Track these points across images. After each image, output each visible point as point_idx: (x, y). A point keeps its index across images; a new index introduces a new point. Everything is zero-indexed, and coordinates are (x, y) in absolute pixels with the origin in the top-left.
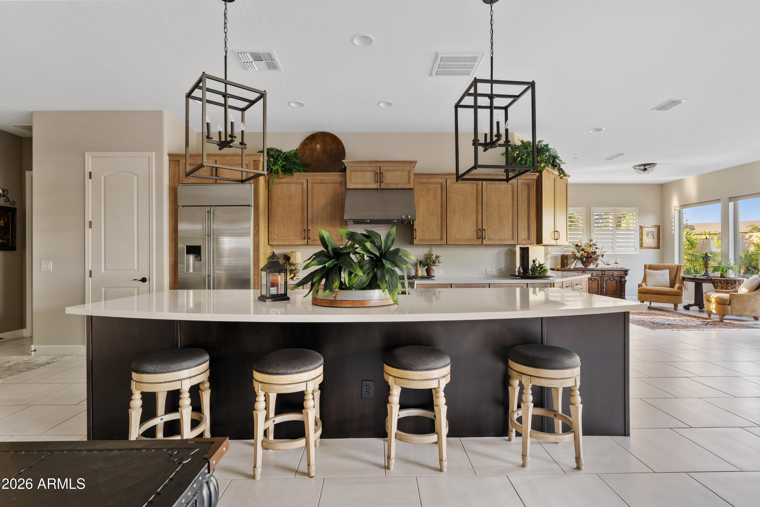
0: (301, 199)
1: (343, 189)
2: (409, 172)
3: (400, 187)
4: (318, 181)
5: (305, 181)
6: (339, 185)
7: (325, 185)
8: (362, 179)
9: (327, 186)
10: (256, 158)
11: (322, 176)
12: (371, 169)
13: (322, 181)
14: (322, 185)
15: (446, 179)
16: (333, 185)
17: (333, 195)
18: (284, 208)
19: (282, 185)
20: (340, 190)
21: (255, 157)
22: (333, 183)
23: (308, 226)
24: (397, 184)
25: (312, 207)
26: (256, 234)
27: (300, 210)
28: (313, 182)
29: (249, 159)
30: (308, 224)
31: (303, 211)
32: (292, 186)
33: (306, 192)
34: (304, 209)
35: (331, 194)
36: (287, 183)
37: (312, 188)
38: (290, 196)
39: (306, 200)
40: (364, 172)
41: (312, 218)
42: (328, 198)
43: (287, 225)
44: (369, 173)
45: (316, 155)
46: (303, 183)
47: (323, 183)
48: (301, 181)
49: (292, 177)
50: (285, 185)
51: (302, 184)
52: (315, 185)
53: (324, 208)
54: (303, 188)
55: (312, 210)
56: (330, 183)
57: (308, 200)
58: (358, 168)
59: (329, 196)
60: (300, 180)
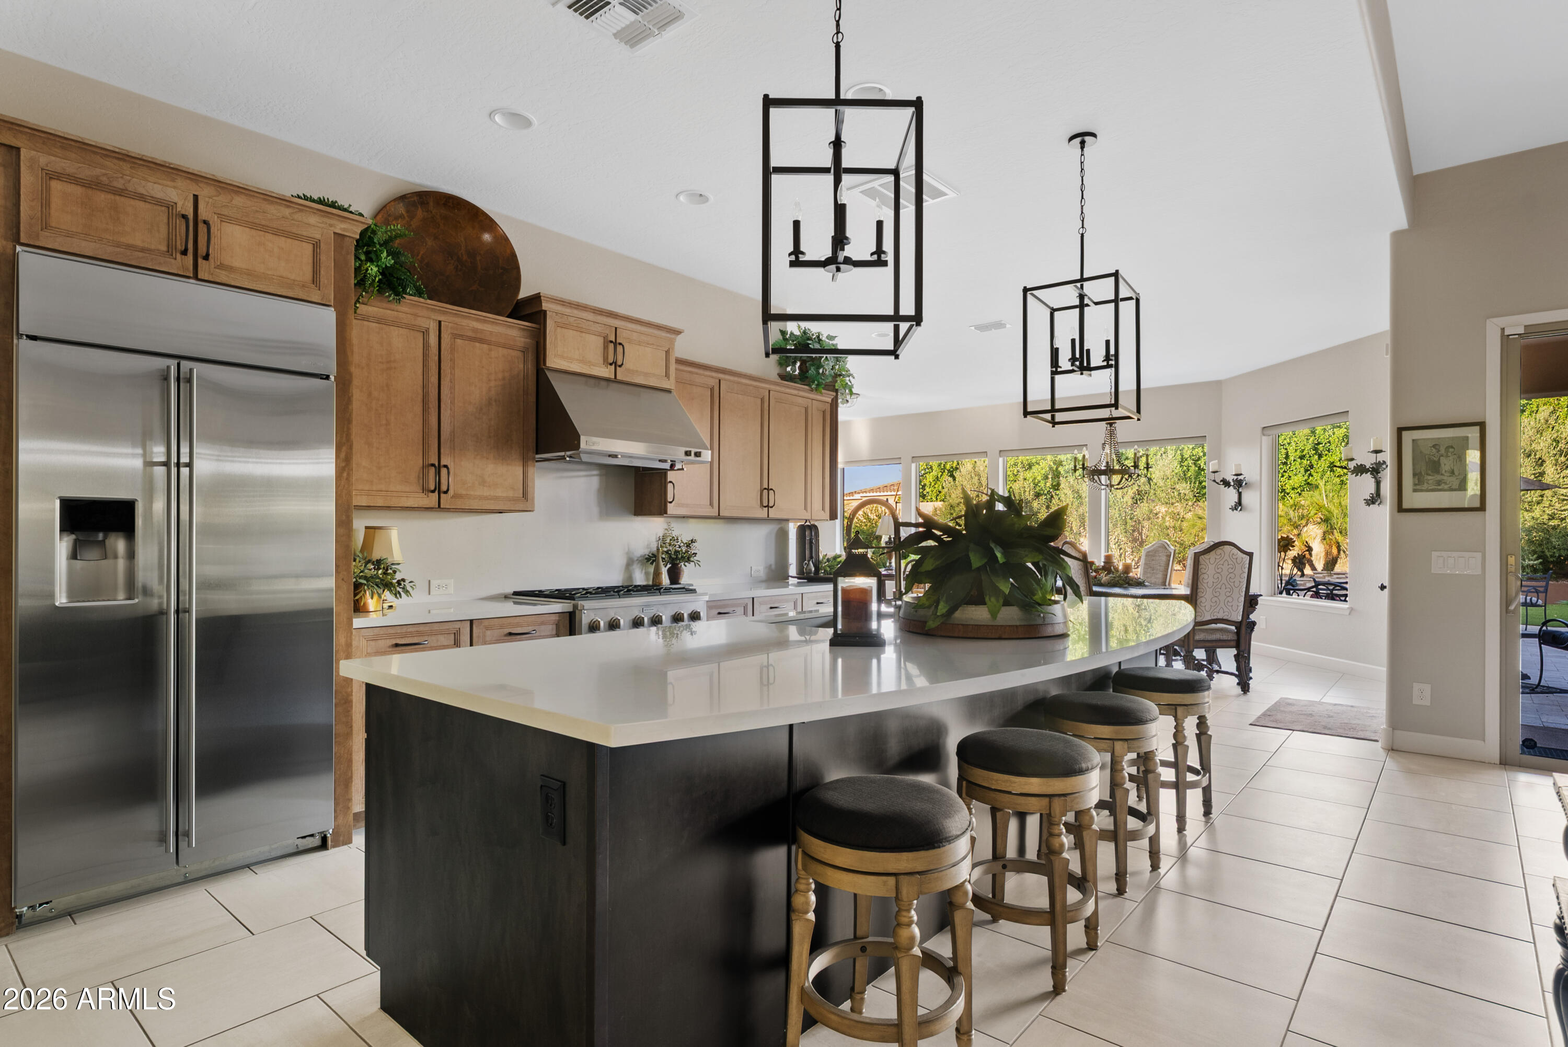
0: (421, 377)
1: (530, 366)
2: (667, 352)
3: (651, 384)
4: (470, 334)
5: (433, 327)
6: (520, 354)
7: (485, 346)
8: (578, 349)
9: (490, 350)
10: (344, 230)
11: (478, 320)
12: (598, 328)
13: (479, 336)
14: (477, 344)
15: (720, 381)
16: (505, 351)
17: (504, 379)
18: (370, 394)
19: (365, 323)
20: (521, 366)
21: (343, 226)
22: (504, 346)
23: (442, 456)
24: (646, 375)
25: (453, 403)
26: (343, 469)
27: (418, 409)
28: (455, 332)
29: (320, 225)
30: (442, 451)
31: (425, 410)
32: (395, 332)
33: (437, 358)
34: (431, 406)
35: (500, 376)
36: (380, 321)
37: (453, 349)
38: (388, 362)
39: (434, 379)
40: (584, 334)
41: (453, 433)
42: (493, 384)
43: (378, 448)
44: (593, 338)
45: (422, 253)
46: (427, 330)
47: (481, 341)
48: (423, 323)
49: (395, 306)
50: (374, 324)
51: (425, 333)
52: (459, 341)
53: (481, 409)
54: (426, 346)
55: (451, 409)
56: (498, 345)
57: (442, 383)
58: (572, 320)
59: (495, 380)
60: (419, 319)
